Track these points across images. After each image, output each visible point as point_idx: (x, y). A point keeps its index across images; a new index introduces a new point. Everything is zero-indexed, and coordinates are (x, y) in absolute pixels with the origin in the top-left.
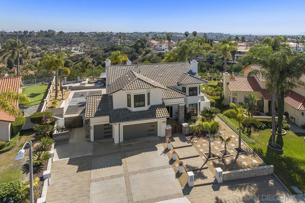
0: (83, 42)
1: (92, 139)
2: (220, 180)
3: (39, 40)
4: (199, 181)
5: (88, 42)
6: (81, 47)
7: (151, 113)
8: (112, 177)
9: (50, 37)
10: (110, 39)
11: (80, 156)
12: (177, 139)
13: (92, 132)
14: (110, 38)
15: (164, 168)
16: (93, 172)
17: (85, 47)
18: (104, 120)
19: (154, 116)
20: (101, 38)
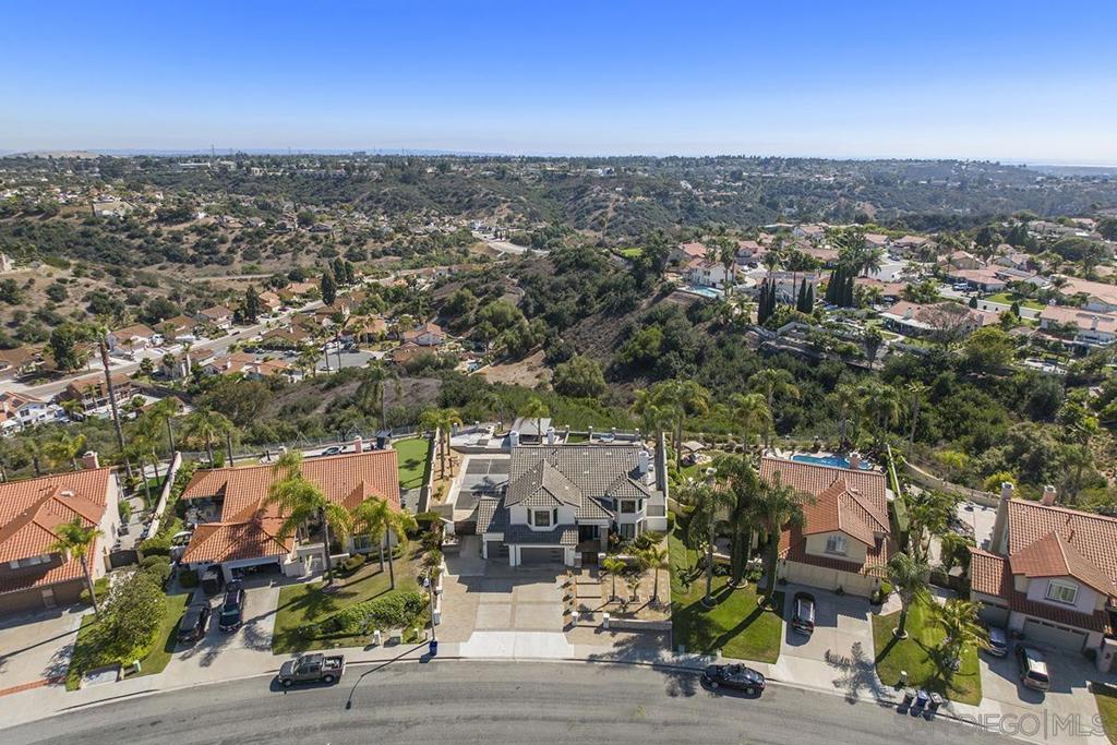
0: (504, 202)
1: (485, 557)
2: (606, 625)
3: (385, 194)
4: (585, 623)
5: (521, 201)
6: (499, 222)
7: (555, 536)
8: (501, 603)
9: (415, 184)
10: (583, 192)
11: (471, 575)
12: (586, 572)
13: (485, 548)
14: (586, 189)
15: (555, 603)
16: (483, 594)
17: (509, 219)
18: (499, 537)
19: (557, 541)
20: (557, 187)
